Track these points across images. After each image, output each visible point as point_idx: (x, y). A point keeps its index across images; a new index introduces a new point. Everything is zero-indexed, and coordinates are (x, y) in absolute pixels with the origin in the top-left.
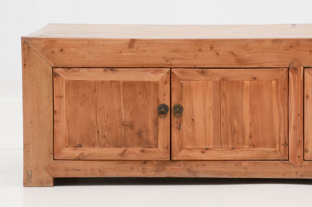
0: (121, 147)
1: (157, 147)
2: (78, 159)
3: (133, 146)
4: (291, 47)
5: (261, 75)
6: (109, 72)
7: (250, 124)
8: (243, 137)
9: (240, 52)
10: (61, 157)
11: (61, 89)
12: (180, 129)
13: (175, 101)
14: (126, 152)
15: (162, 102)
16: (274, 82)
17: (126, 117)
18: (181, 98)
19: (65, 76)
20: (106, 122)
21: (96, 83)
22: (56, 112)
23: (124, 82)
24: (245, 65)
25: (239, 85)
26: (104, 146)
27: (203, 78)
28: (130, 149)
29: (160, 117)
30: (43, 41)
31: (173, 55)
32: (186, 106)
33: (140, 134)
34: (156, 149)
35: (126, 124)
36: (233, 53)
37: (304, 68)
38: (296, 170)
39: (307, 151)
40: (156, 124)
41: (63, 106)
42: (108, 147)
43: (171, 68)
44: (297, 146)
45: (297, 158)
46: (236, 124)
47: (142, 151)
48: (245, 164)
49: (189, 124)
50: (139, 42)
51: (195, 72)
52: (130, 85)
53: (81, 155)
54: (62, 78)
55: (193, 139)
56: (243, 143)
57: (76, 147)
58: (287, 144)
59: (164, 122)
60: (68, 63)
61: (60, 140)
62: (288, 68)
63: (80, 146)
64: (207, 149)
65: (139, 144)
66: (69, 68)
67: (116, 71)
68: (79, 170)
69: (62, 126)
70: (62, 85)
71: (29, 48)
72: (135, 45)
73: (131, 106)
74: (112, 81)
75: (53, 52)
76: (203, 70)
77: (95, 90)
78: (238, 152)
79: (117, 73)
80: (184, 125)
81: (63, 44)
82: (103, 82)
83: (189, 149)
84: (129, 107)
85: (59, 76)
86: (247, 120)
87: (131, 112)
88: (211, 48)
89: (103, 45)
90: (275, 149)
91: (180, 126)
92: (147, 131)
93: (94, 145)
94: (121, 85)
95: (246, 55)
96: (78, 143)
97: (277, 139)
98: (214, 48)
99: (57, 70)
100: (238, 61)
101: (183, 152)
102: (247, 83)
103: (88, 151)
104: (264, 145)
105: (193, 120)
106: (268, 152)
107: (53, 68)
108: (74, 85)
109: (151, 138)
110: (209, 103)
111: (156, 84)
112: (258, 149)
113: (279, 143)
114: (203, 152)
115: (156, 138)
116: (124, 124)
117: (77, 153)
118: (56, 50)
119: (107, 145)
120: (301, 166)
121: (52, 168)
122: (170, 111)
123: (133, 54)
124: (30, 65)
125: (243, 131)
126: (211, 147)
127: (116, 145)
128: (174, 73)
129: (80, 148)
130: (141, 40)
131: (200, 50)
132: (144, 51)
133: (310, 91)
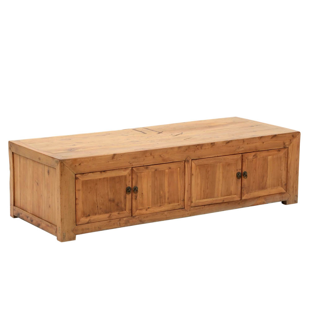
0: (108, 213)
1: (125, 210)
2: (88, 223)
3: (114, 212)
4: (186, 150)
5: (173, 166)
6: (103, 173)
7: (168, 192)
8: (165, 199)
9: (164, 155)
10: (80, 223)
11: (79, 186)
12: (136, 199)
13: (134, 185)
14: (111, 215)
15: (128, 186)
16: (179, 169)
17: (111, 196)
18: (137, 183)
19: (82, 178)
20: (101, 201)
21: (96, 180)
22: (77, 199)
23: (110, 178)
24: (166, 161)
25: (163, 172)
26: (100, 214)
27: (147, 171)
28: (113, 214)
29: (127, 194)
30: (71, 161)
31: (133, 160)
32: (139, 187)
33: (117, 205)
34: (125, 211)
35: (111, 200)
36: (160, 156)
37: (192, 160)
38: (188, 213)
39: (192, 202)
40: (125, 198)
41: (80, 195)
42: (102, 214)
43: (132, 168)
44: (188, 200)
45: (188, 206)
46: (161, 193)
47: (119, 213)
48: (166, 213)
49: (141, 196)
50: (118, 155)
51: (144, 168)
52: (113, 179)
53: (89, 220)
54: (80, 180)
55: (142, 204)
56: (165, 202)
57: (87, 216)
58: (184, 200)
59: (129, 196)
60: (83, 171)
61: (79, 213)
62: (185, 161)
63: (89, 216)
64: (149, 208)
65: (117, 210)
66: (83, 174)
67: (106, 172)
68: (88, 229)
69: (80, 206)
70: (80, 183)
71: (64, 165)
72: (115, 157)
73: (113, 190)
74: (104, 178)
75: (76, 166)
76: (147, 167)
77: (96, 184)
78: (162, 208)
79: (107, 173)
80: (138, 197)
81: (81, 161)
82: (100, 179)
83: (140, 209)
84: (112, 191)
85: (78, 179)
86: (166, 190)
87: (113, 194)
88: (151, 154)
89: (100, 159)
90: (179, 203)
91: (136, 197)
92: (121, 202)
93: (96, 214)
94: (109, 179)
95: (166, 156)
96: (88, 214)
97: (180, 198)
98: (152, 154)
99: (77, 176)
100: (163, 160)
101: (138, 211)
102: (167, 171)
103: (93, 218)
104: (174, 202)
105: (142, 194)
106: (175, 205)
107: (75, 174)
108: (85, 183)
109: (123, 206)
110: (150, 184)
111: (125, 177)
112: (171, 205)
113: (181, 200)
114: (146, 210)
115: (125, 206)
116: (110, 200)
117: (87, 220)
118: (77, 165)
119: (102, 213)
120: (190, 210)
121: (76, 230)
122: (132, 190)
123: (114, 162)
124: (64, 175)
125: (165, 196)
126: (151, 206)
127: (106, 212)
128: (134, 170)
129: (89, 217)
130: (118, 154)
131: (146, 156)
132: (120, 160)
133: (194, 171)
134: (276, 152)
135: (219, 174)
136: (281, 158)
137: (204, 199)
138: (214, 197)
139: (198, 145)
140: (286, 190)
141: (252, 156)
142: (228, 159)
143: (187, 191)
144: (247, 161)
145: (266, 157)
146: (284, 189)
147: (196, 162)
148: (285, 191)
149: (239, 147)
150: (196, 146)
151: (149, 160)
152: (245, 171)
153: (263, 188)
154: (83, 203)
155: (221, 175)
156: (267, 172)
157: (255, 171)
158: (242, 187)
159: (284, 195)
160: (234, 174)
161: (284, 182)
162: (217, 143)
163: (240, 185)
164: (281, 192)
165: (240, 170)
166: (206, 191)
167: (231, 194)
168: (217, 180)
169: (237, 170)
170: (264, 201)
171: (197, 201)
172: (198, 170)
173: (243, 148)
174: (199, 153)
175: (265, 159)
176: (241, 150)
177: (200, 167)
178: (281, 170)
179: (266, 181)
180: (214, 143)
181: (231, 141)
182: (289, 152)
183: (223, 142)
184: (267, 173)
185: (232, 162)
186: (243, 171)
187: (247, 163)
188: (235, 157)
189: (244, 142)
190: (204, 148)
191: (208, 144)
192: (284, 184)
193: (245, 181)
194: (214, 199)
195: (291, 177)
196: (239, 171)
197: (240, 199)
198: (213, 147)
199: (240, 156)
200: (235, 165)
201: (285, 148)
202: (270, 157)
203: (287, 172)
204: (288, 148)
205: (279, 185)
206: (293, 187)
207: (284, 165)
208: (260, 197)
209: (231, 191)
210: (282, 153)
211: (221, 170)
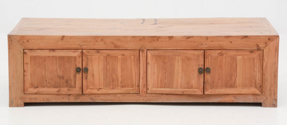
0: (58, 88)
1: (75, 88)
2: (36, 94)
3: (63, 87)
4: (141, 40)
5: (126, 53)
6: (51, 51)
7: (121, 77)
8: (118, 83)
9: (116, 42)
10: (27, 93)
11: (28, 60)
12: (87, 79)
13: (84, 66)
14: (60, 90)
15: (78, 66)
16: (133, 57)
17: (60, 73)
18: (87, 64)
19: (29, 54)
20: (50, 76)
21: (45, 57)
22: (25, 71)
23: (59, 57)
25: (116, 58)
26: (49, 87)
27: (98, 54)
28: (62, 89)
29: (77, 73)
30: (18, 37)
31: (83, 43)
32: (90, 68)
33: (67, 82)
34: (75, 89)
35: (60, 77)
36: (112, 43)
37: (147, 50)
38: (143, 98)
39: (148, 89)
40: (75, 77)
41: (29, 68)
42: (51, 88)
43: (82, 50)
44: (144, 87)
45: (144, 93)
46: (114, 76)
47: (68, 90)
48: (118, 95)
49: (91, 77)
51: (94, 52)
52: (62, 58)
53: (38, 91)
54: (28, 55)
55: (93, 84)
56: (118, 86)
57: (35, 88)
58: (139, 86)
59: (79, 76)
60: (31, 48)
61: (27, 84)
62: (139, 50)
63: (37, 87)
64: (100, 89)
65: (67, 86)
66: (32, 50)
67: (55, 51)
68: (37, 99)
69: (28, 77)
70: (28, 58)
71: (11, 40)
72: (65, 38)
73: (63, 68)
74: (53, 56)
75: (23, 42)
76: (98, 50)
77: (45, 60)
78: (115, 90)
80: (89, 77)
81: (29, 38)
82: (49, 57)
83: (91, 89)
84: (62, 69)
85: (27, 53)
86: (119, 74)
87: (63, 71)
88: (102, 40)
89: (49, 39)
90: (133, 88)
91: (87, 77)
92: (71, 80)
93: (44, 87)
94: (58, 58)
95: (119, 44)
96: (36, 86)
97: (134, 84)
99: (26, 51)
100: (115, 46)
101: (88, 90)
102: (120, 57)
103: (41, 90)
104: (128, 86)
105: (93, 75)
106: (130, 90)
107: (23, 50)
108: (33, 58)
109: (73, 83)
110: (101, 66)
111: (75, 58)
112: (125, 88)
114: (98, 90)
115: (75, 84)
117: (36, 91)
118: (25, 41)
119: (51, 87)
120: (145, 97)
121: (23, 98)
122: (82, 71)
123: (64, 43)
124: (12, 49)
125: (118, 80)
126: (102, 87)
127: (55, 87)
128: (83, 52)
129: (37, 89)
130: (67, 36)
131: (96, 41)
132: (69, 41)
133: (149, 61)
134: (248, 53)
135: (178, 66)
136: (254, 59)
137: (161, 87)
138: (172, 88)
139: (154, 37)
140: (262, 92)
141: (217, 54)
142: (188, 53)
143: (142, 78)
144: (210, 57)
145: (235, 57)
146: (259, 91)
147: (152, 52)
148: (260, 93)
149: (202, 44)
150: (152, 38)
151: (100, 45)
152: (208, 67)
153: (232, 86)
154: (31, 75)
155: (180, 68)
156: (236, 70)
157: (220, 68)
158: (205, 82)
159: (258, 97)
160: (196, 69)
161: (258, 83)
162: (176, 37)
163: (203, 80)
164: (254, 93)
165: (202, 65)
166: (163, 81)
167: (192, 87)
168: (176, 72)
169: (199, 65)
170: (234, 99)
171: (154, 89)
172: (154, 60)
173: (207, 45)
174: (155, 44)
175: (234, 59)
176: (204, 47)
177: (158, 57)
178: (254, 71)
179: (235, 79)
180: (172, 37)
181: (193, 37)
182: (264, 54)
183: (183, 37)
184: (237, 72)
185: (193, 57)
186: (206, 67)
187: (210, 60)
188: (196, 52)
189: (207, 39)
190: (160, 40)
191: (165, 37)
192: (258, 86)
193: (208, 77)
194: (172, 90)
195: (267, 80)
196: (201, 67)
197: (203, 93)
198: (171, 40)
199: (201, 53)
200: (196, 60)
201: (259, 49)
202: (239, 58)
203: (263, 74)
204: (263, 50)
205: (251, 86)
206: (271, 90)
207: (258, 67)
208: (228, 94)
209: (192, 85)
210: (255, 55)
211: (180, 63)
